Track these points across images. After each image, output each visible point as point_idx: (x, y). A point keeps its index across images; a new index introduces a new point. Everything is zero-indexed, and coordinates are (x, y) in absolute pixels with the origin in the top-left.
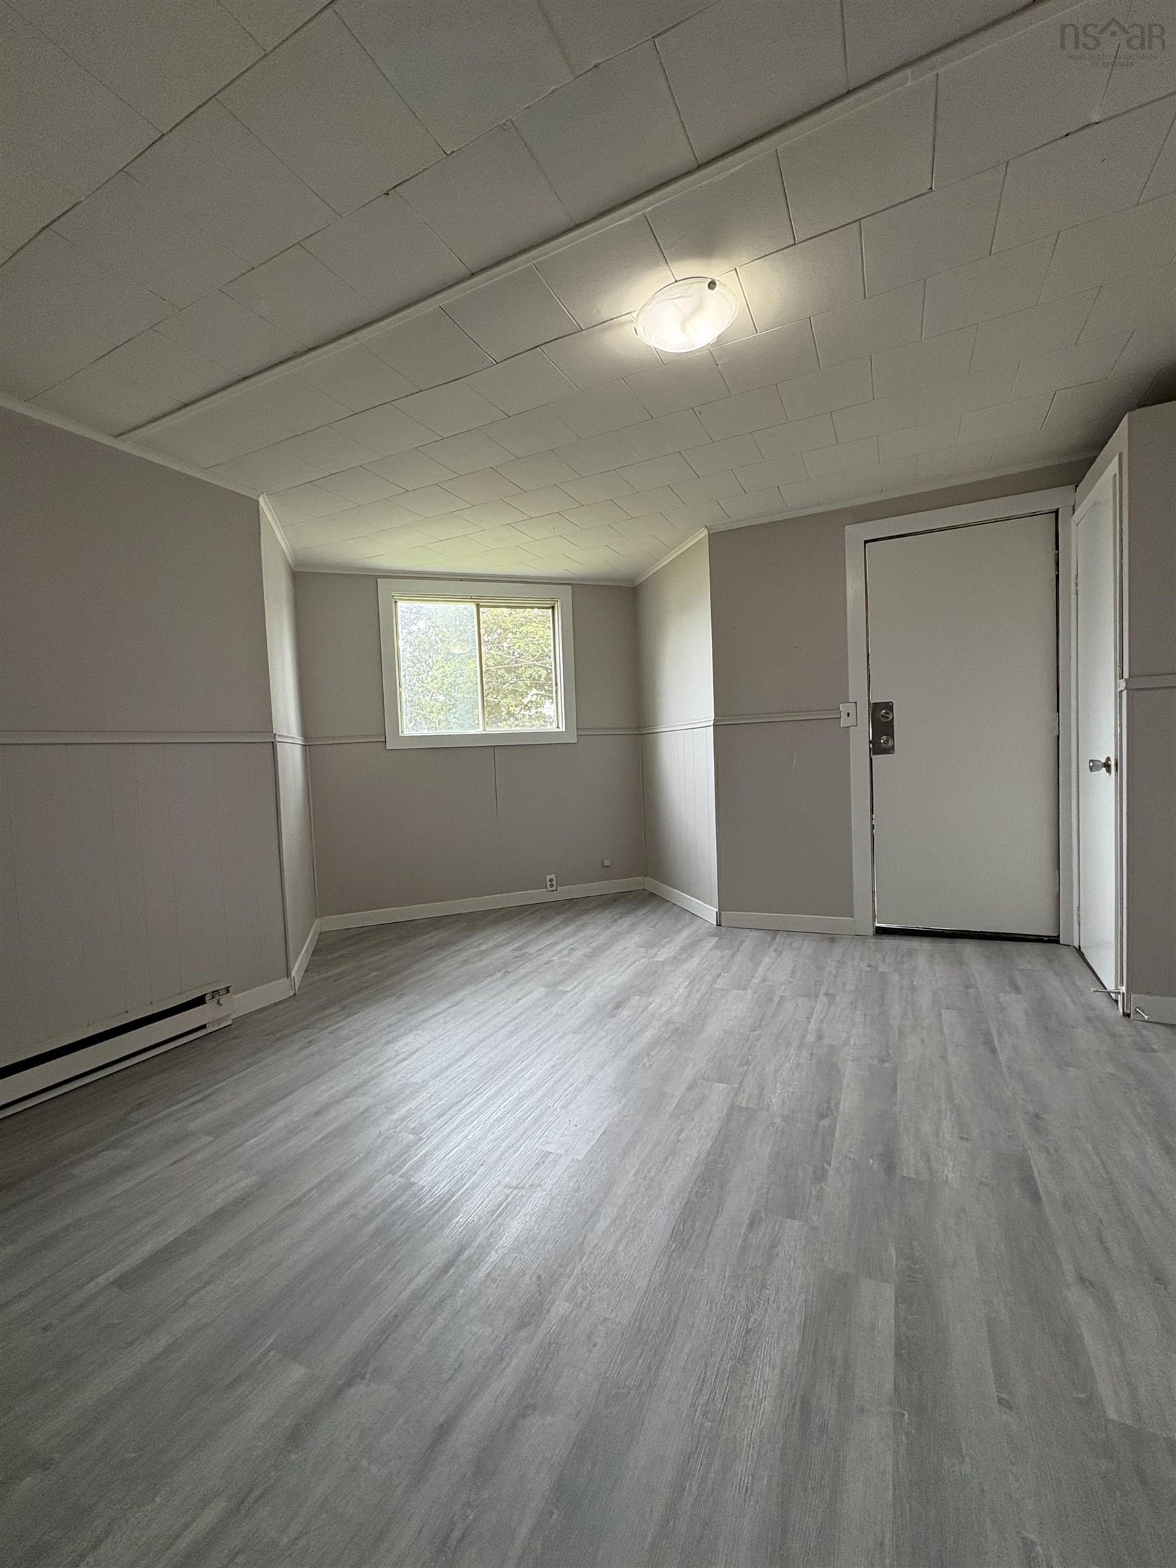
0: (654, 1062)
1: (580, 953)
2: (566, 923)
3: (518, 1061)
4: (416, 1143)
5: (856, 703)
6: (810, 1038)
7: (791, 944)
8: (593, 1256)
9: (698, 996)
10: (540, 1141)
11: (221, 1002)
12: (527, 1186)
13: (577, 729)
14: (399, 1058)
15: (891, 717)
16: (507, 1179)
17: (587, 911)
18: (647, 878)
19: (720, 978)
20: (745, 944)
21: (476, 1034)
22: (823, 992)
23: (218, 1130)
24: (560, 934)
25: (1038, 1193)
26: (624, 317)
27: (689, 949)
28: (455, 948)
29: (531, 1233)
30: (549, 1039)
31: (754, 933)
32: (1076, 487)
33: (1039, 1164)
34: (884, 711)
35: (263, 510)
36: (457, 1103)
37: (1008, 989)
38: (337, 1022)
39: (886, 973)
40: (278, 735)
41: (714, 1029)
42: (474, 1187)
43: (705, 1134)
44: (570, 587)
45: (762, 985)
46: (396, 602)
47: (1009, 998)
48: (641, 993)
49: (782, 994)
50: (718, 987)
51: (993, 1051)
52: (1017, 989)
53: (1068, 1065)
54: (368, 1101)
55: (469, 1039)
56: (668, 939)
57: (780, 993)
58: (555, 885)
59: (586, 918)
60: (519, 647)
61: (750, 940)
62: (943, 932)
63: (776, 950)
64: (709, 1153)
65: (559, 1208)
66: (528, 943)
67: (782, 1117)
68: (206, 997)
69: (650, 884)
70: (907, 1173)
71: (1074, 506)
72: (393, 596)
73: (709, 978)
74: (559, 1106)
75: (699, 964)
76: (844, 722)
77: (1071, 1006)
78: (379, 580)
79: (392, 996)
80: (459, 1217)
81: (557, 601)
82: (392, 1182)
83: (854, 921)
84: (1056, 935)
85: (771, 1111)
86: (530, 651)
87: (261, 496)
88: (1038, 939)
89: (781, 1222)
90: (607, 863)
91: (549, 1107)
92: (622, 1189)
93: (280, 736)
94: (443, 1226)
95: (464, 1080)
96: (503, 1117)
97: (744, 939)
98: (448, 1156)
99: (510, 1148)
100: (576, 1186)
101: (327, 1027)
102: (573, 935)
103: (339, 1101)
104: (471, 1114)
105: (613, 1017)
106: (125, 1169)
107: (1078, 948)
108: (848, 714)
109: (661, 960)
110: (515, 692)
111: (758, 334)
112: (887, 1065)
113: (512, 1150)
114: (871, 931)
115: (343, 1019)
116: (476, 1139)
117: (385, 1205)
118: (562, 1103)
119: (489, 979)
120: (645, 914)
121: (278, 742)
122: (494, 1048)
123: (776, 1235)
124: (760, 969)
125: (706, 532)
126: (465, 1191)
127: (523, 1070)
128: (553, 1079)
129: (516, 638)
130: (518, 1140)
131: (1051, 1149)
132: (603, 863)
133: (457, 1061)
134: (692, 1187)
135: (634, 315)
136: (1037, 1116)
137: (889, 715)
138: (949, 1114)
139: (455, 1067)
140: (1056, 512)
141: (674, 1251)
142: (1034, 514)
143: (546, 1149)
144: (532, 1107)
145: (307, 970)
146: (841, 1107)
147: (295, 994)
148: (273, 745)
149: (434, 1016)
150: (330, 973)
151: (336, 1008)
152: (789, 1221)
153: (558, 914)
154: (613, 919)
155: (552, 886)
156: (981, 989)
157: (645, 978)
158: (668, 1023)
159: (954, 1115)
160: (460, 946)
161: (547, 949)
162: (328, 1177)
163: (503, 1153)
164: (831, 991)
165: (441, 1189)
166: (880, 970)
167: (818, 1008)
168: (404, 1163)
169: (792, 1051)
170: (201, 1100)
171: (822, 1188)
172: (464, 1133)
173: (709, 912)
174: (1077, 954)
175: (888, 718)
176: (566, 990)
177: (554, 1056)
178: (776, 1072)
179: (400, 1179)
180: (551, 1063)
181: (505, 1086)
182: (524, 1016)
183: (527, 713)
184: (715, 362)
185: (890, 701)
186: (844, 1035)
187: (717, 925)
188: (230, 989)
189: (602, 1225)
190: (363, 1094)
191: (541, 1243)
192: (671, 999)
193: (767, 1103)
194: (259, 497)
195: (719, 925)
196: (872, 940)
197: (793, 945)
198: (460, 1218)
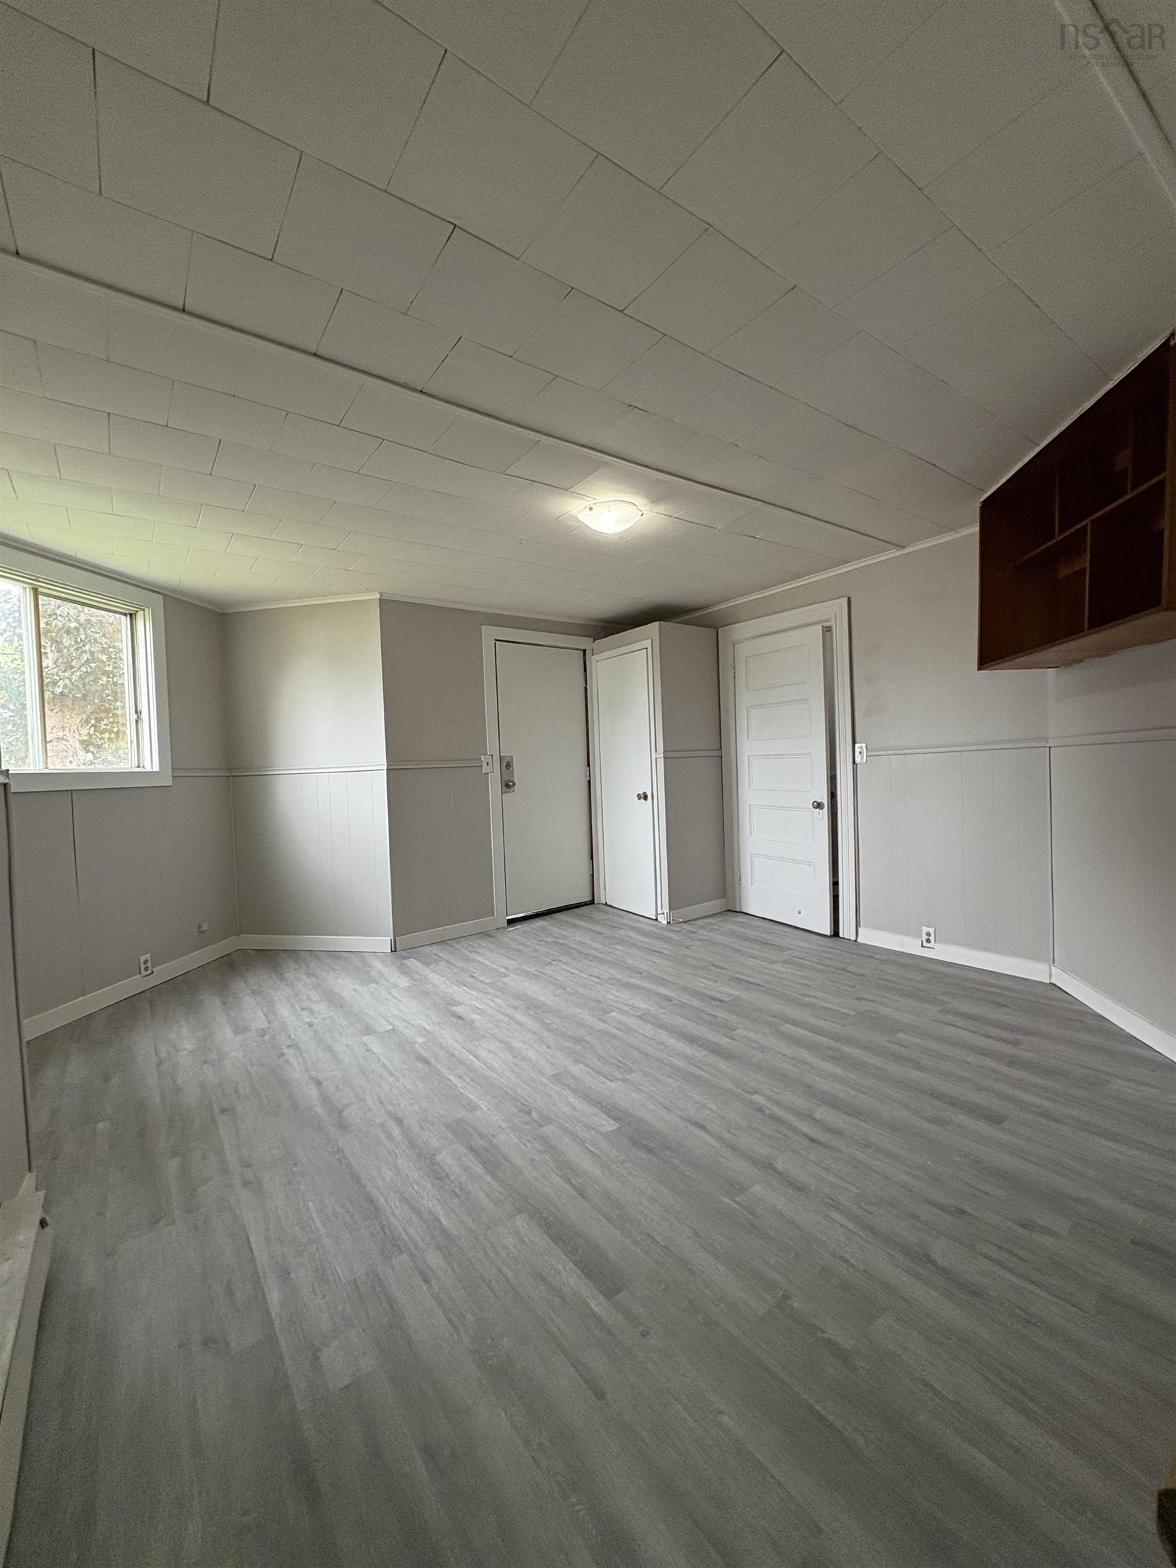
5: (492, 755)
13: (172, 769)
15: (512, 765)
31: (431, 949)
32: (595, 640)
34: (507, 762)
39: (554, 941)
44: (160, 597)
58: (150, 968)
61: (437, 952)
69: (252, 941)
71: (593, 650)
76: (486, 768)
83: (495, 918)
84: (593, 900)
88: (585, 905)
90: (204, 927)
107: (605, 903)
108: (488, 763)
114: (505, 923)
125: (377, 596)
132: (200, 928)
137: (510, 763)
140: (585, 651)
142: (573, 649)
155: (146, 969)
166: (548, 941)
173: (378, 942)
174: (607, 906)
185: (510, 755)
195: (394, 950)
196: (510, 929)
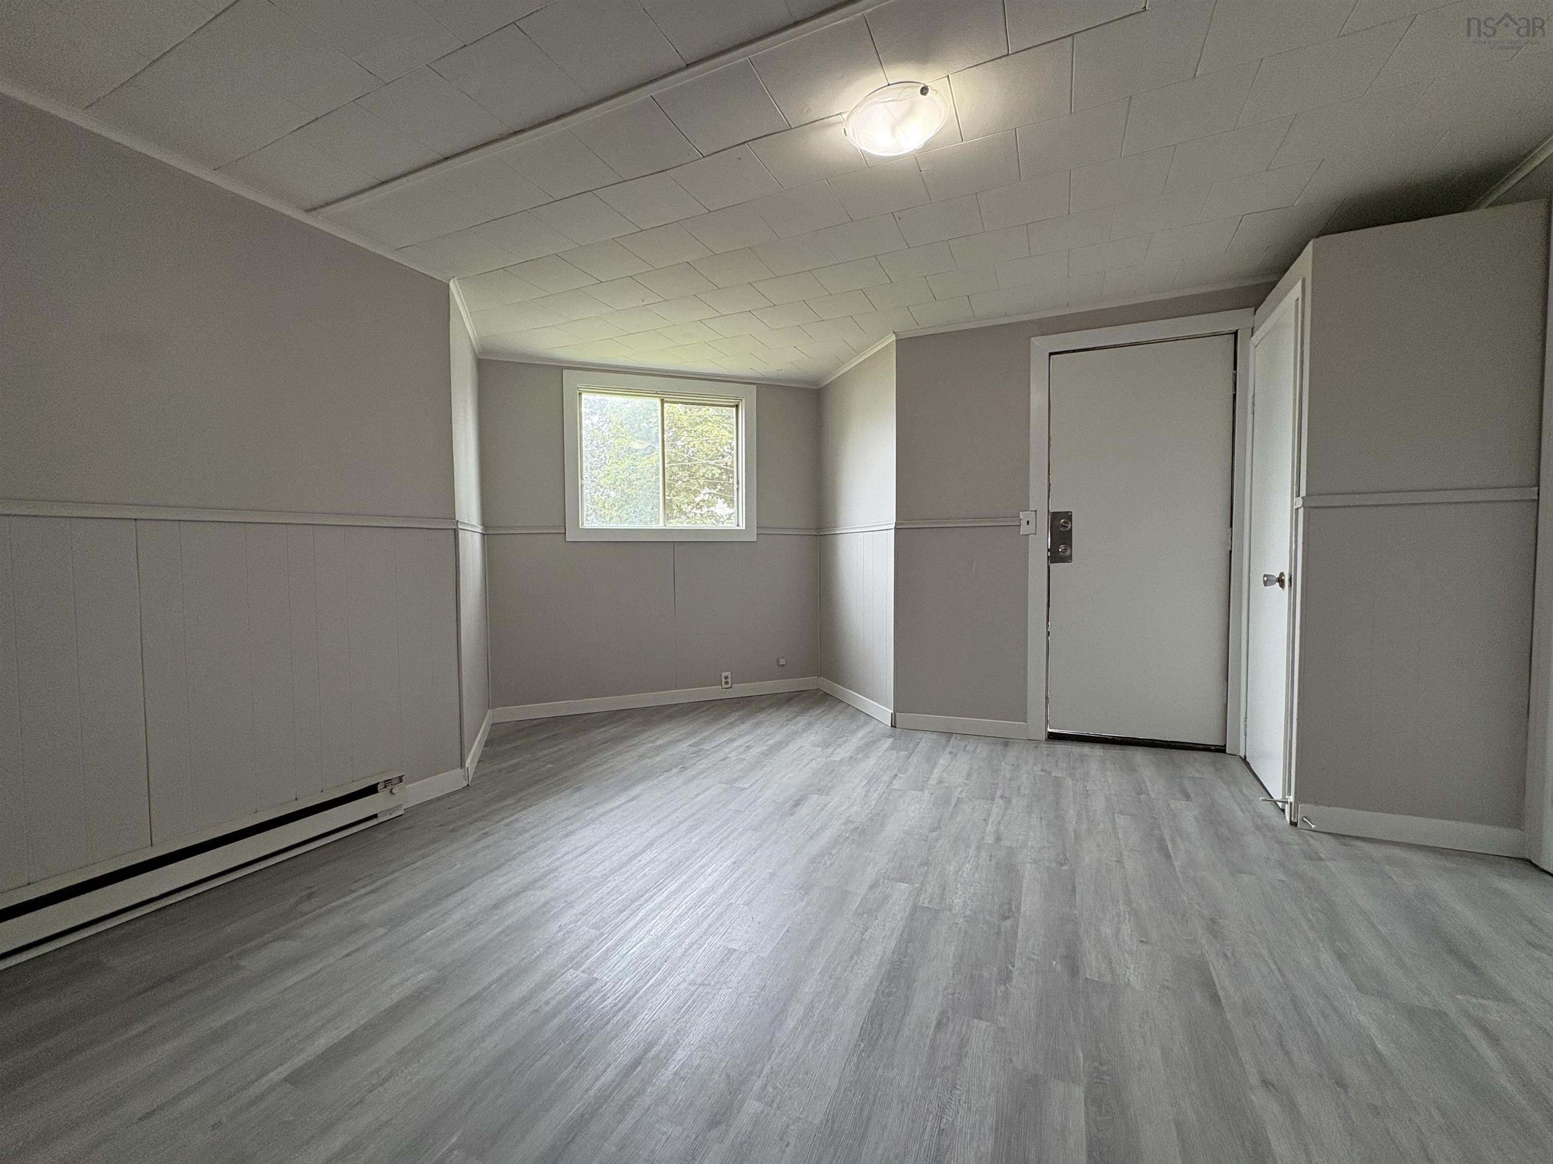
0: (835, 861)
1: (757, 750)
2: (742, 720)
3: (698, 857)
4: (597, 938)
5: (1036, 511)
6: (990, 840)
7: (966, 746)
8: (782, 1055)
9: (876, 795)
10: (724, 937)
11: (394, 791)
12: (713, 983)
13: (757, 528)
14: (578, 851)
15: (1069, 527)
16: (692, 976)
17: (761, 710)
18: (821, 677)
19: (897, 778)
20: (921, 746)
21: (655, 829)
22: (999, 793)
23: (394, 922)
24: (737, 730)
25: (1218, 996)
26: (833, 118)
27: (866, 748)
28: (631, 742)
29: (718, 1031)
30: (728, 836)
31: (927, 736)
32: (1256, 311)
33: (1219, 969)
34: (1062, 521)
35: (453, 295)
36: (638, 898)
37: (1178, 795)
38: (512, 815)
39: (1059, 777)
40: (461, 522)
41: (893, 829)
42: (658, 984)
43: (888, 933)
44: (755, 387)
45: (938, 786)
46: (580, 394)
47: (1179, 804)
48: (820, 791)
49: (959, 796)
50: (895, 787)
51: (1168, 856)
52: (1188, 797)
53: (1240, 872)
54: (547, 894)
55: (648, 834)
56: (844, 739)
57: (956, 794)
58: (730, 683)
59: (761, 716)
60: (694, 447)
61: (926, 741)
62: (1114, 739)
63: (950, 753)
64: (893, 952)
65: (746, 1006)
66: (704, 739)
67: (965, 917)
68: (379, 786)
69: (825, 684)
70: (1090, 975)
71: (1253, 329)
72: (578, 388)
73: (886, 778)
74: (742, 903)
75: (875, 764)
76: (1024, 529)
77: (1239, 814)
78: (564, 371)
79: (567, 789)
80: (644, 1014)
81: (742, 400)
82: (574, 977)
83: (1027, 725)
84: (1223, 744)
85: (953, 911)
86: (705, 449)
87: (452, 280)
88: (1206, 748)
89: (968, 1023)
90: (782, 662)
91: (732, 903)
92: (808, 987)
93: (463, 523)
94: (628, 1022)
95: (645, 875)
96: (686, 913)
97: (919, 741)
98: (631, 951)
99: (693, 944)
100: (762, 984)
101: (503, 819)
102: (748, 733)
103: (517, 894)
104: (653, 910)
105: (792, 815)
106: (295, 961)
107: (1243, 757)
108: (1028, 522)
109: (838, 759)
110: (687, 490)
111: (964, 142)
112: (1064, 868)
113: (695, 946)
114: (1044, 736)
115: (519, 812)
116: (660, 934)
117: (569, 999)
118: (744, 900)
119: (666, 774)
120: (820, 714)
121: (461, 529)
122: (673, 844)
123: (964, 1035)
124: (936, 771)
125: (894, 338)
126: (648, 989)
127: (704, 866)
128: (735, 876)
129: (690, 436)
130: (701, 937)
131: (1229, 954)
132: (778, 661)
133: (637, 856)
134: (878, 986)
135: (845, 116)
136: (1213, 921)
137: (1068, 524)
138: (1127, 917)
139: (636, 861)
140: (1236, 333)
141: (863, 1051)
142: (1215, 335)
143: (730, 946)
144: (714, 904)
145: (479, 761)
146: (1023, 908)
147: (468, 785)
148: (456, 531)
149: (612, 810)
150: (504, 765)
151: (510, 801)
152: (976, 1021)
153: (734, 711)
154: (788, 718)
155: (727, 683)
156: (1153, 796)
157: (822, 777)
158: (848, 821)
159: (1132, 919)
160: (636, 740)
161: (723, 746)
162: (508, 971)
163: (686, 950)
164: (1007, 794)
165: (626, 986)
166: (1054, 774)
167: (995, 810)
168: (587, 957)
169: (972, 852)
170: (373, 892)
171: (1007, 989)
172: (646, 929)
173: (884, 712)
174: (1243, 764)
175: (1067, 527)
176: (744, 787)
177: (734, 854)
178: (957, 872)
179: (582, 974)
180: (732, 860)
181: (685, 882)
182: (703, 812)
183: (698, 512)
184: (919, 168)
185: (1069, 510)
186: (1021, 838)
187: (892, 726)
188: (403, 778)
189: (790, 1024)
190: (542, 888)
191: (728, 1041)
192: (849, 798)
193: (949, 905)
194: (449, 281)
195: (893, 726)
196: (1045, 745)
197: (967, 749)
198: (646, 1015)
